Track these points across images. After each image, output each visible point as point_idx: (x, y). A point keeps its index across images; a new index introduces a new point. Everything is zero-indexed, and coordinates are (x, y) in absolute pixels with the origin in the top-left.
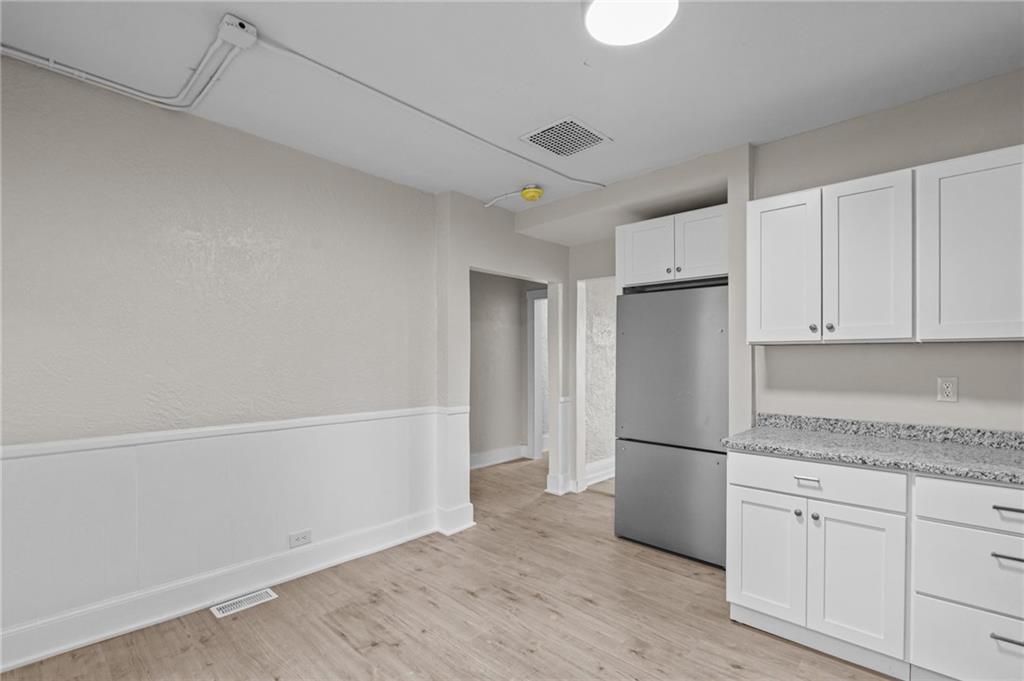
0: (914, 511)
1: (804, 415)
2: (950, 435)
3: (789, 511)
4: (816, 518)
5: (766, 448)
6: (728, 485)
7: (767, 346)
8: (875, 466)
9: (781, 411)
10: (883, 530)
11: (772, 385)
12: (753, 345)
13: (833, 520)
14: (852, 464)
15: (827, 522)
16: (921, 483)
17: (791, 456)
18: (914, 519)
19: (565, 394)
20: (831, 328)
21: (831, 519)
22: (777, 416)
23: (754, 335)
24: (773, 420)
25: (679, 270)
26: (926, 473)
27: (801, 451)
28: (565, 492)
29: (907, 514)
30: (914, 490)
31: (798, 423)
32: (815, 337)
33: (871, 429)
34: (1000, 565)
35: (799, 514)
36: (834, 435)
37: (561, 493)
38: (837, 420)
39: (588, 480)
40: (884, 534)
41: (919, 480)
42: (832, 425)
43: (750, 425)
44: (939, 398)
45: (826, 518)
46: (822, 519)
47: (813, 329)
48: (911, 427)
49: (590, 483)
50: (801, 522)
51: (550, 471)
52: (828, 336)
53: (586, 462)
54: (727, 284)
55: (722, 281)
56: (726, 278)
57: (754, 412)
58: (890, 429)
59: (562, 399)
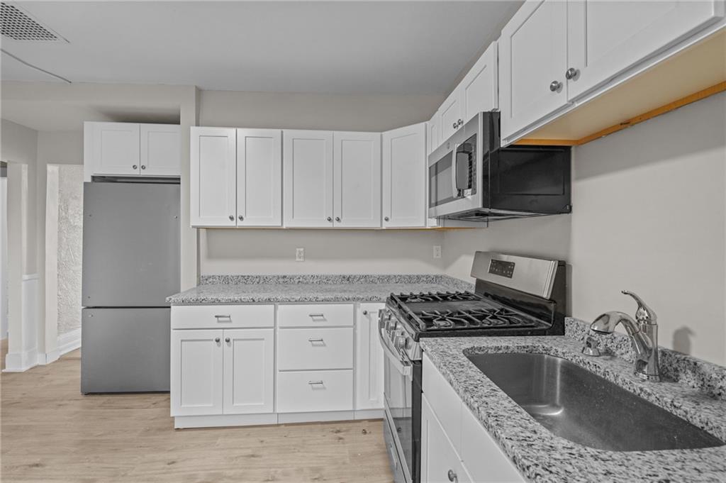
0: (278, 325)
1: (229, 274)
2: (301, 280)
3: (212, 340)
4: (228, 341)
5: (197, 300)
6: (172, 330)
7: (208, 229)
8: (259, 302)
9: (217, 273)
10: (263, 339)
11: (210, 256)
12: (198, 228)
13: (238, 340)
14: (248, 303)
15: (235, 342)
16: (281, 307)
17: (213, 303)
18: (278, 329)
19: (31, 271)
20: (241, 218)
21: (236, 340)
22: (214, 277)
23: (195, 221)
24: (211, 280)
25: (143, 167)
26: (283, 302)
27: (219, 299)
28: (29, 368)
29: (274, 327)
30: (278, 312)
31: (226, 280)
32: (232, 224)
33: (266, 280)
34: (313, 345)
35: (218, 341)
36: (247, 286)
37: (24, 369)
38: (248, 276)
39: (60, 351)
40: (264, 342)
41: (280, 307)
42: (246, 279)
43: (196, 284)
44: (298, 259)
45: (234, 340)
46: (231, 341)
47: (232, 218)
48: (284, 277)
49: (62, 353)
50: (219, 346)
51: (9, 350)
52: (240, 223)
53: (59, 334)
54: (179, 183)
55: (176, 181)
56: (179, 179)
57: (198, 275)
58: (275, 279)
59: (26, 277)
